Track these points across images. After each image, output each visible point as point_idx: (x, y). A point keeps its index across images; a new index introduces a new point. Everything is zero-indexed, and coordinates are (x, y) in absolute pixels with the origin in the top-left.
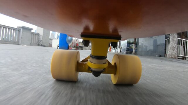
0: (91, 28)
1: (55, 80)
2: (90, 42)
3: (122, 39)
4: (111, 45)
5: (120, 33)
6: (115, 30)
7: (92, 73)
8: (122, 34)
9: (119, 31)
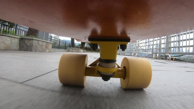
0: (99, 31)
1: (62, 84)
2: (98, 45)
3: (131, 41)
4: (120, 48)
5: (129, 35)
6: (124, 32)
7: (101, 78)
8: (130, 35)
9: (128, 32)
